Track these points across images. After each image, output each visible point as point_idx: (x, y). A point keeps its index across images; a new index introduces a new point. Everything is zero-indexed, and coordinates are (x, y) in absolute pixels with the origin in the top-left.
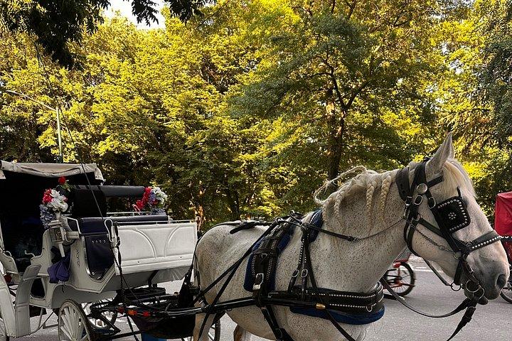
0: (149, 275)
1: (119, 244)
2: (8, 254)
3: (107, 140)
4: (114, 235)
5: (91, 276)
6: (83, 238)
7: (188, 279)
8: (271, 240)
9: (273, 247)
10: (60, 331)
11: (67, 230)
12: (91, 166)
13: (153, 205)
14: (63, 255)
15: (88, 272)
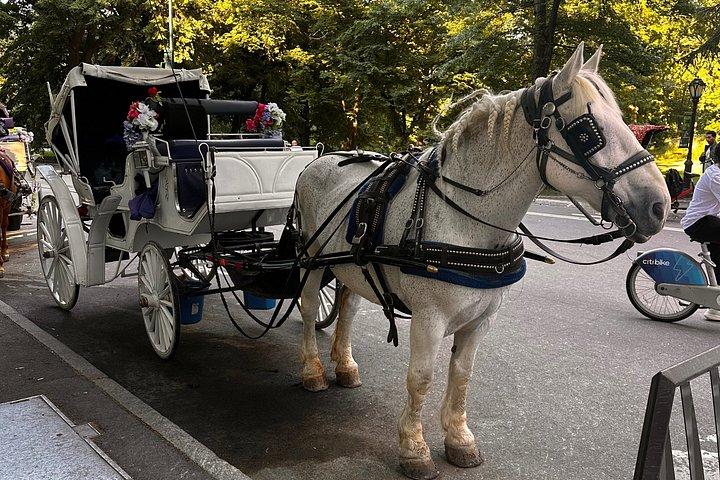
0: (253, 215)
1: (214, 175)
2: (84, 180)
3: (234, 31)
4: (209, 163)
5: (181, 213)
6: (174, 165)
7: (289, 224)
8: (381, 181)
9: (382, 190)
10: (140, 282)
11: (155, 155)
12: (195, 73)
13: (267, 126)
14: (149, 186)
15: (178, 208)
